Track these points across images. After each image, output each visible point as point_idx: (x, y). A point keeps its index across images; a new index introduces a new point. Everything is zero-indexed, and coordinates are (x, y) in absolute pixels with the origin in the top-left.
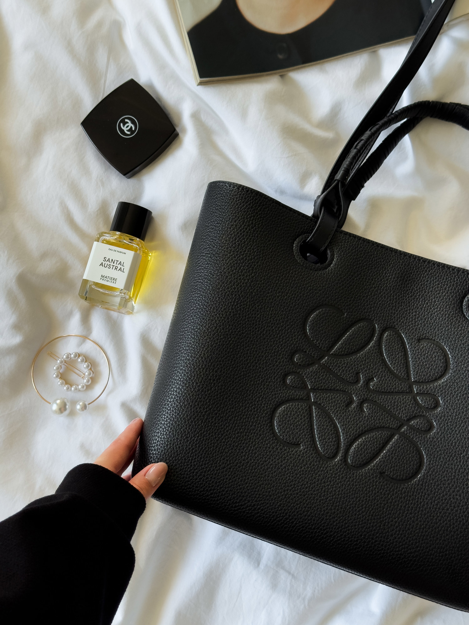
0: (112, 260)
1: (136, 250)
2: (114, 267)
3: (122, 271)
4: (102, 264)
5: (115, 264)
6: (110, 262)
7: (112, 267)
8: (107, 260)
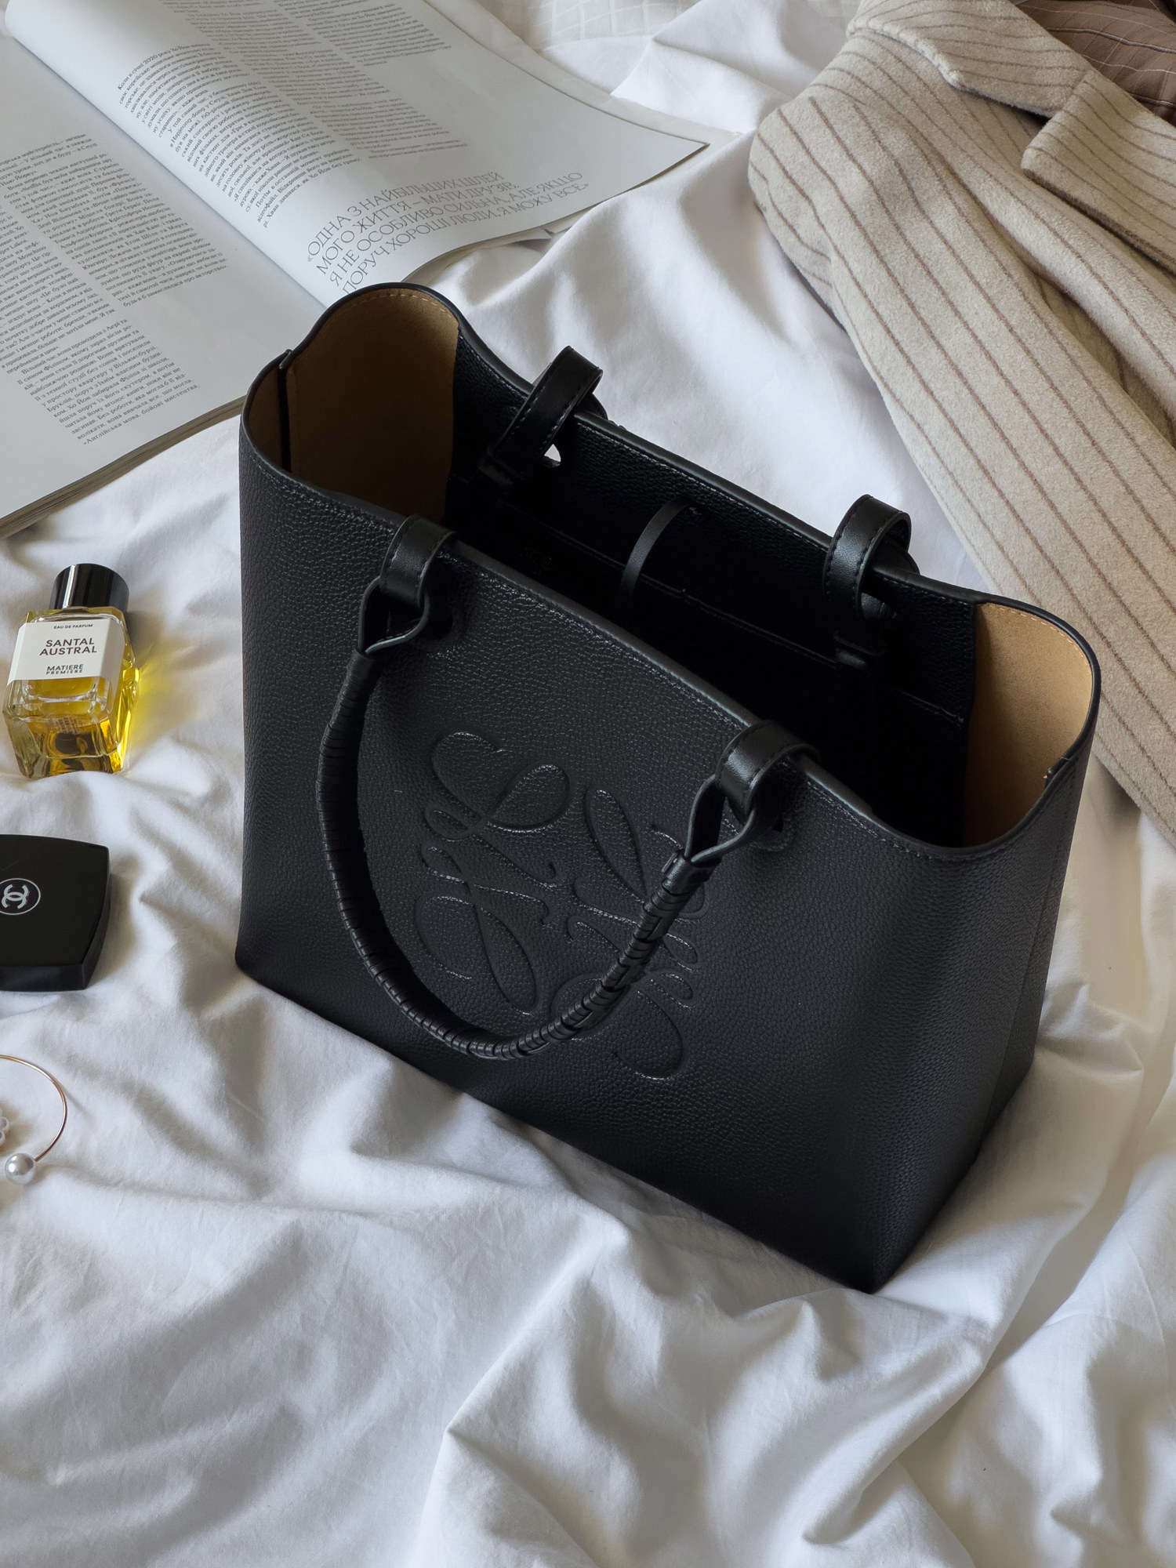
0: (65, 641)
1: (112, 616)
2: (72, 651)
3: (91, 650)
4: (45, 652)
7: (66, 650)
8: (53, 643)
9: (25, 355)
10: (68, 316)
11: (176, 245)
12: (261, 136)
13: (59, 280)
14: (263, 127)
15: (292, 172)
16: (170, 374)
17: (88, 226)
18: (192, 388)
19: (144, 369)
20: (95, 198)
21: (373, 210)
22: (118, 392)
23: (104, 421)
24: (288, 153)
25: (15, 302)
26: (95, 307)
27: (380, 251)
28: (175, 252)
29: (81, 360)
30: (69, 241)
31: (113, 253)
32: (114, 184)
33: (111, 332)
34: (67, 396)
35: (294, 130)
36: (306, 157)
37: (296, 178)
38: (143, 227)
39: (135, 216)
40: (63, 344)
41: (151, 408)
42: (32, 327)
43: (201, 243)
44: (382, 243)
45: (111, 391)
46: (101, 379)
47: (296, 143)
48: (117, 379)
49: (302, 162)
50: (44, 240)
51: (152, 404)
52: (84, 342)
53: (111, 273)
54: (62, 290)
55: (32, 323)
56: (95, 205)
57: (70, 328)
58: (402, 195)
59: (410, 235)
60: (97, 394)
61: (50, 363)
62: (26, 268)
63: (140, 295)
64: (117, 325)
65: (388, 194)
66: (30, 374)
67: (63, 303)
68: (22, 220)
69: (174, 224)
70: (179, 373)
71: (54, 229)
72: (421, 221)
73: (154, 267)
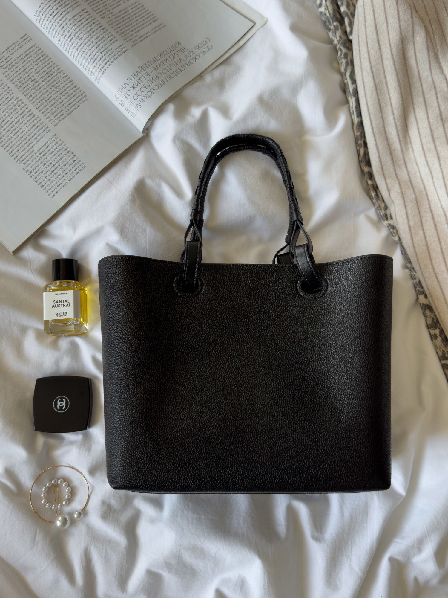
0: (60, 301)
1: (74, 289)
2: (63, 305)
3: (69, 305)
4: (53, 306)
5: (62, 303)
6: (59, 302)
7: (61, 305)
8: (56, 302)
9: (23, 155)
10: (35, 135)
11: (67, 90)
12: (90, 42)
13: (28, 116)
14: (90, 37)
15: (104, 60)
16: (75, 160)
17: (35, 85)
18: (84, 167)
19: (66, 159)
20: (35, 70)
21: (137, 78)
22: (58, 171)
23: (56, 186)
24: (101, 50)
25: (15, 129)
26: (44, 128)
27: (142, 100)
28: (68, 94)
29: (43, 156)
30: (29, 95)
31: (46, 99)
32: (41, 61)
33: (51, 141)
34: (41, 175)
35: (101, 37)
36: (108, 52)
37: (106, 63)
38: (55, 83)
39: (51, 77)
40: (36, 148)
41: (71, 179)
42: (23, 141)
43: (77, 87)
44: (142, 96)
45: (56, 171)
46: (52, 165)
47: (104, 44)
48: (57, 165)
49: (107, 55)
50: (21, 97)
51: (71, 176)
52: (42, 147)
53: (46, 110)
54: (31, 121)
55: (23, 139)
56: (36, 74)
57: (37, 140)
58: (146, 68)
59: (152, 92)
60: (51, 173)
61: (32, 159)
62: (17, 111)
63: (58, 121)
64: (53, 137)
65: (140, 68)
66: (26, 164)
67: (32, 128)
68: (10, 85)
69: (65, 79)
70: (78, 160)
71: (23, 89)
72: (155, 83)
73: (62, 104)
